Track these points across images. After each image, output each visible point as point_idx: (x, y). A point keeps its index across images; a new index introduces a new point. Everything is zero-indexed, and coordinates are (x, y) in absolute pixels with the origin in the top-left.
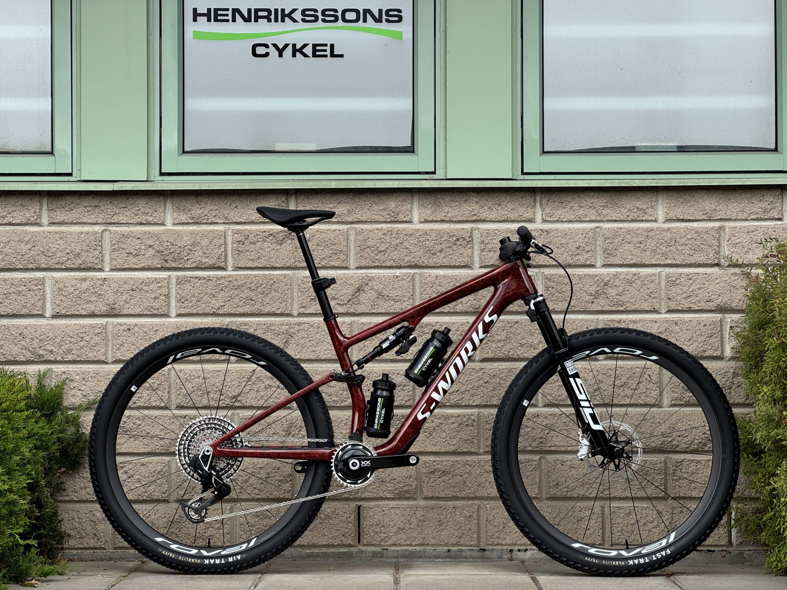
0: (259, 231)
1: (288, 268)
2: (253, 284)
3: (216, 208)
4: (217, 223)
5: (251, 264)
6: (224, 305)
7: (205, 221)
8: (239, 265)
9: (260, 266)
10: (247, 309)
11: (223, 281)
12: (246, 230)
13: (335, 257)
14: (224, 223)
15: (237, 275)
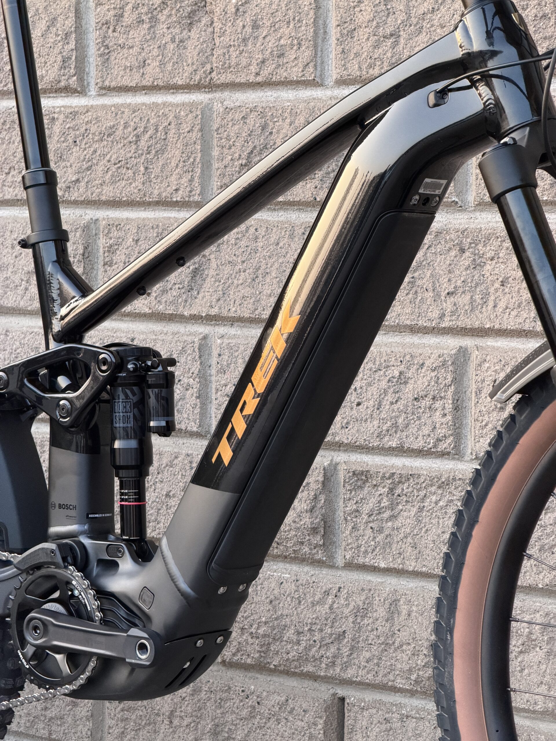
1: (198, 87)
2: (130, 129)
6: (78, 181)
8: (107, 83)
15: (104, 107)
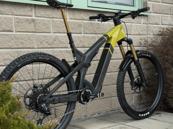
0: (23, 18)
3: (9, 9)
4: (9, 15)
5: (21, 30)
7: (5, 13)
9: (24, 31)
10: (21, 46)
11: (12, 36)
12: (19, 18)
13: (47, 29)
14: (12, 15)
